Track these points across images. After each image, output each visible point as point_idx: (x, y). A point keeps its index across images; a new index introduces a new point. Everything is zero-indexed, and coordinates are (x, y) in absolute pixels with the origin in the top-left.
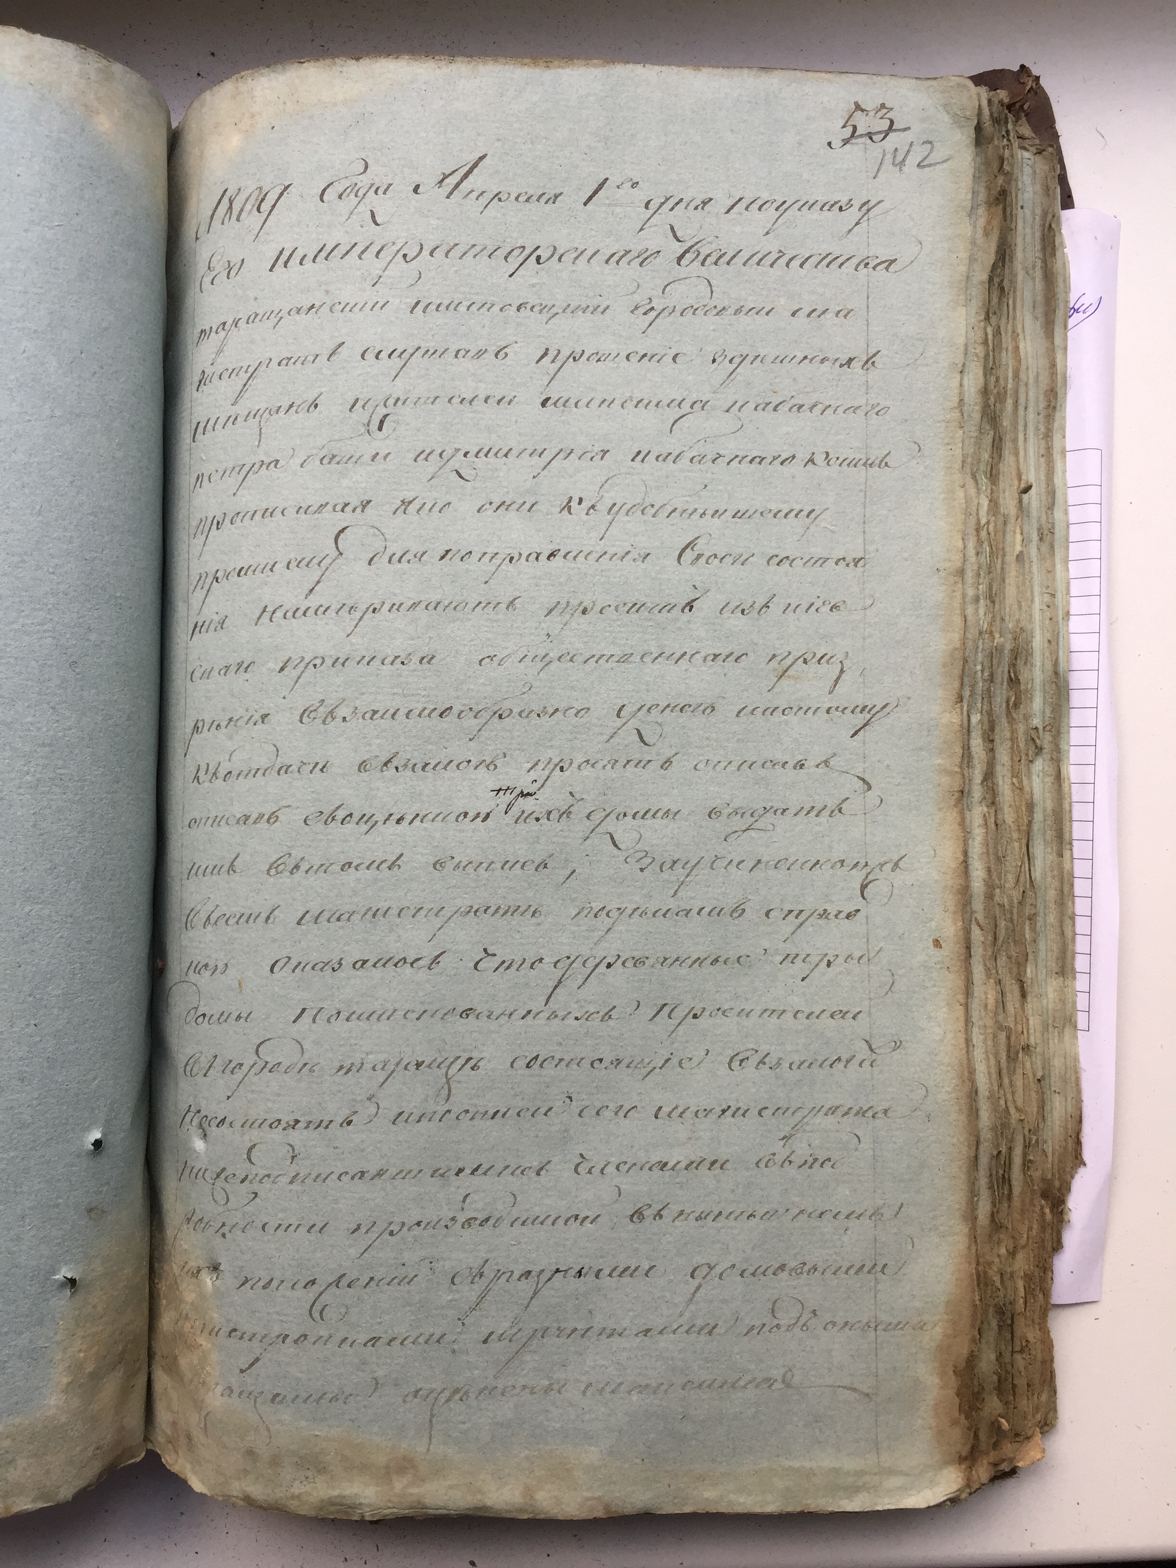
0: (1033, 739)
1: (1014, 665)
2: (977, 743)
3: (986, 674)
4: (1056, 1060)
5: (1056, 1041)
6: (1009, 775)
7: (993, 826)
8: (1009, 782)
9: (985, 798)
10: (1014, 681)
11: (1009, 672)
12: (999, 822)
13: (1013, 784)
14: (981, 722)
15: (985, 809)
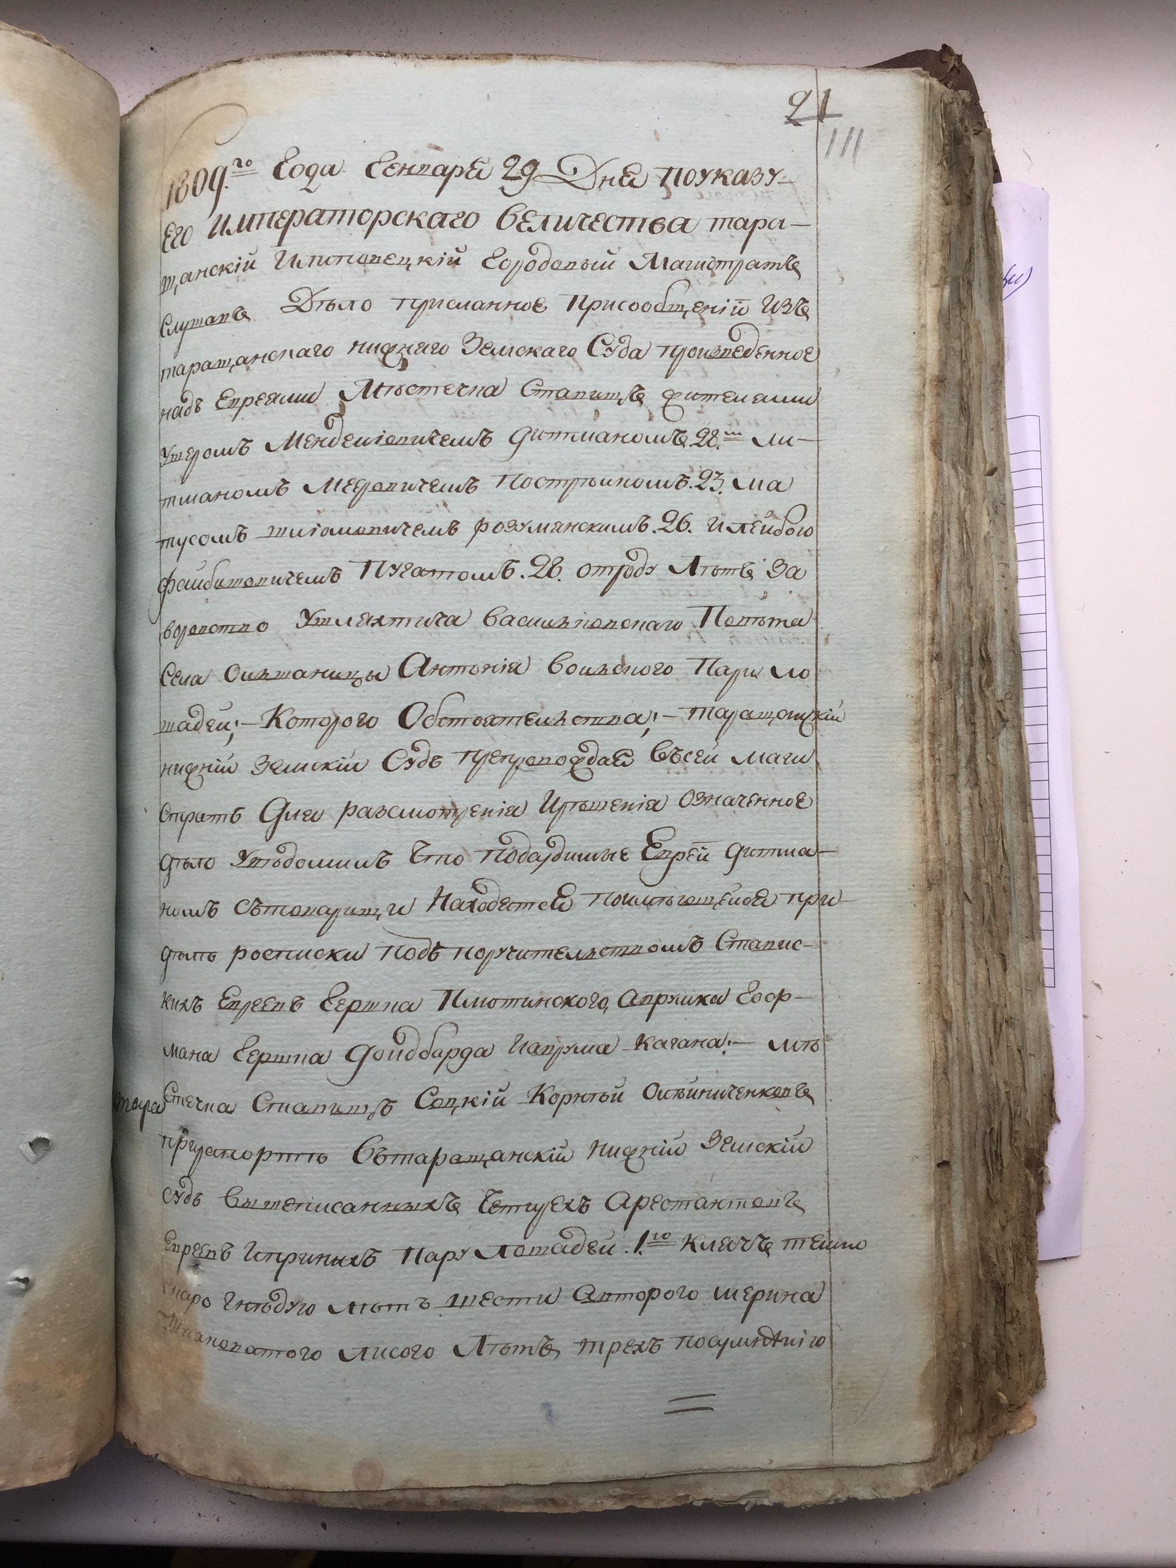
0: (999, 712)
1: (986, 644)
2: (961, 725)
3: (966, 658)
4: (1030, 1024)
5: (1029, 1004)
6: (985, 753)
7: (977, 807)
8: (984, 760)
9: (968, 781)
10: (986, 661)
11: (981, 651)
12: (982, 803)
13: (988, 760)
14: (963, 706)
15: (970, 791)
